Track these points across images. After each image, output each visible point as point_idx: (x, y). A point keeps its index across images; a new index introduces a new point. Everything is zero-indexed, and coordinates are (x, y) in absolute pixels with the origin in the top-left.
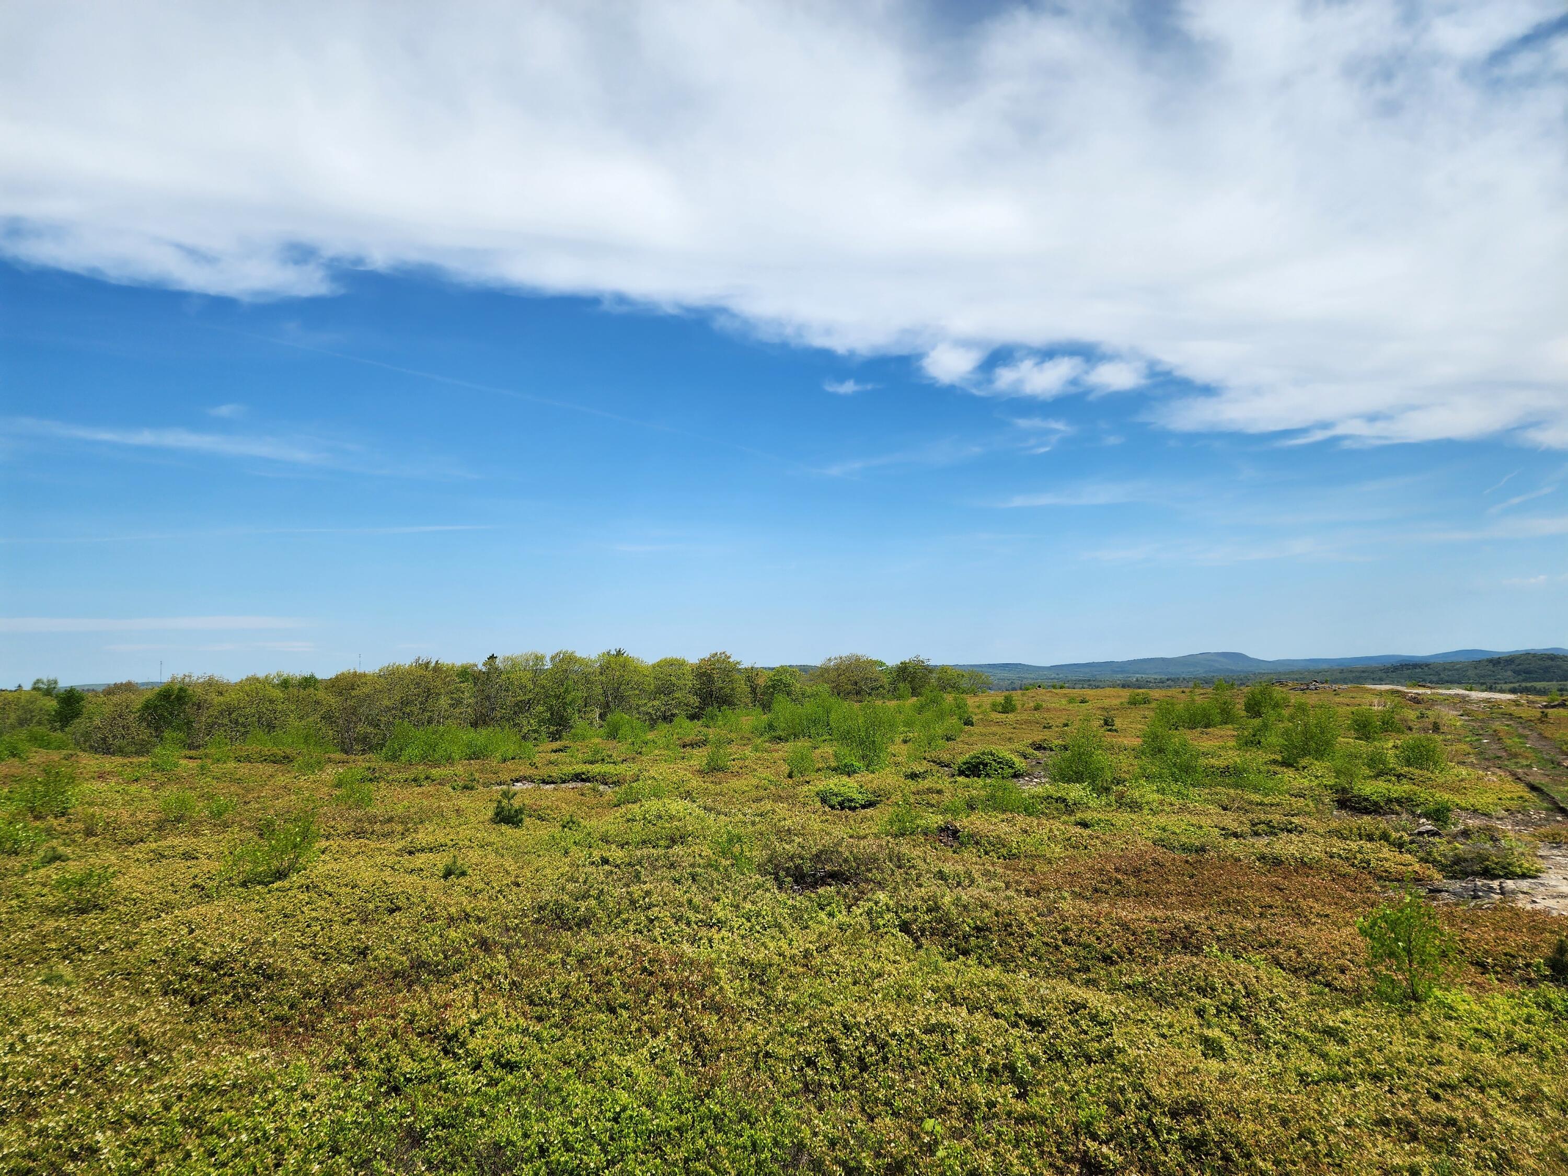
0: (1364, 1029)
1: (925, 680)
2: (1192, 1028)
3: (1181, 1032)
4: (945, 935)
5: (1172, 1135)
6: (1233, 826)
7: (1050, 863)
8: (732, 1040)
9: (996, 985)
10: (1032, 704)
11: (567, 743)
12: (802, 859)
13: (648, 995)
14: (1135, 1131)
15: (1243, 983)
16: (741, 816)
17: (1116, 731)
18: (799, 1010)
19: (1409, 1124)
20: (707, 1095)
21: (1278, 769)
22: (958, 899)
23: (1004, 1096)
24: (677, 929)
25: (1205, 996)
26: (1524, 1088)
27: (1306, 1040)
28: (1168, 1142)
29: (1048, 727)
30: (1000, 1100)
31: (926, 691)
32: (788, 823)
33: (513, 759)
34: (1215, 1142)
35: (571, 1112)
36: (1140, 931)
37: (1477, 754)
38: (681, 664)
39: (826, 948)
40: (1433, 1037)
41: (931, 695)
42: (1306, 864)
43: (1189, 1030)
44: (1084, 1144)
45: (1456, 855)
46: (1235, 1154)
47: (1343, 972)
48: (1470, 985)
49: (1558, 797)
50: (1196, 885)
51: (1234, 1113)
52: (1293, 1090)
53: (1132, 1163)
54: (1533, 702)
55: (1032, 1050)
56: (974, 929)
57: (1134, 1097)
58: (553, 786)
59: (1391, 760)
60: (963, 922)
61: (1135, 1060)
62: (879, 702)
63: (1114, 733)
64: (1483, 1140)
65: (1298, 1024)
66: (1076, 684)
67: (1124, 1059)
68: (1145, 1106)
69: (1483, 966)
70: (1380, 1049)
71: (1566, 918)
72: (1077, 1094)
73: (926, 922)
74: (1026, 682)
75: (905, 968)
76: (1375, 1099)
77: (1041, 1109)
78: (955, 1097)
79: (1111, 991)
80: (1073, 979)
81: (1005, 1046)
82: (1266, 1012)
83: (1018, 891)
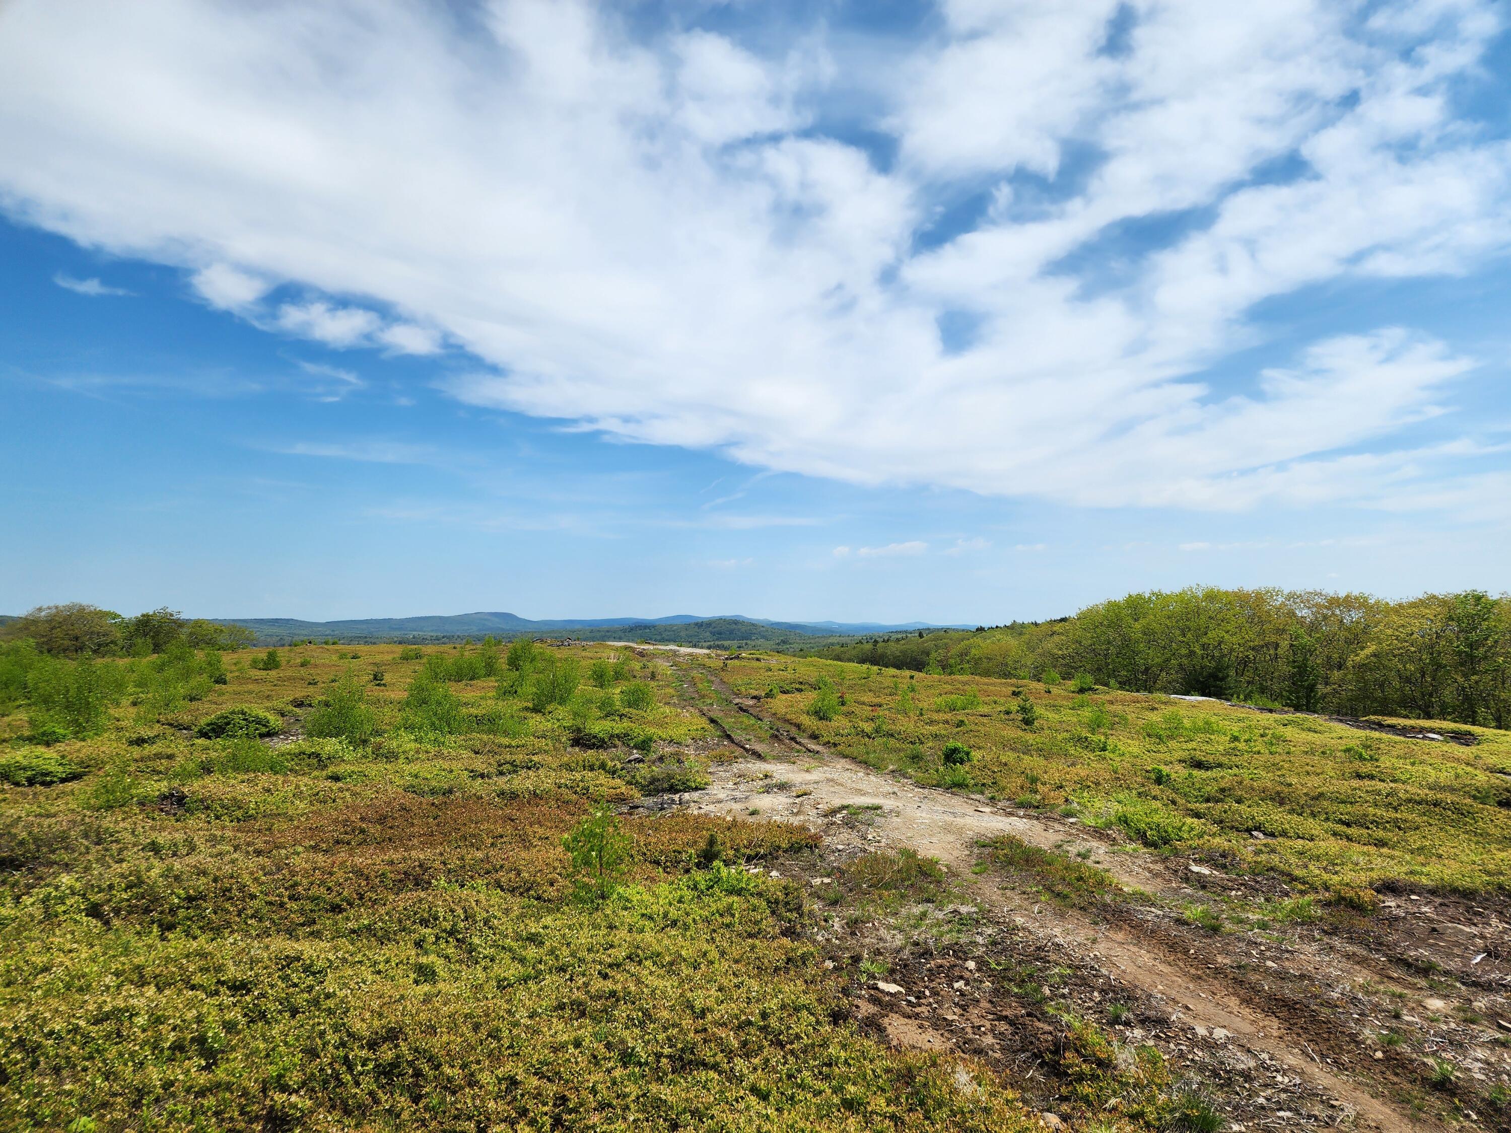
0: (559, 930)
1: (172, 634)
2: (408, 959)
3: (397, 965)
4: (147, 911)
5: (367, 1065)
6: (482, 768)
7: (291, 820)
9: (199, 955)
10: (299, 661)
14: (329, 1072)
15: (464, 908)
17: (384, 685)
19: (580, 1004)
21: (528, 714)
22: (170, 869)
23: (187, 1072)
25: (427, 926)
26: (670, 955)
27: (510, 950)
28: (361, 1074)
29: (313, 683)
30: (181, 1077)
31: (173, 648)
34: (408, 1062)
36: (373, 875)
37: (679, 696)
40: (611, 927)
41: (177, 652)
42: (537, 795)
43: (405, 962)
44: (272, 1099)
45: (652, 776)
46: (426, 1068)
47: (552, 885)
48: (646, 879)
49: (727, 727)
50: (438, 825)
51: (431, 1030)
52: (490, 996)
53: (320, 1105)
54: (719, 656)
55: (230, 1016)
56: (184, 899)
57: (332, 1038)
59: (618, 703)
60: (171, 894)
61: (342, 1001)
62: (107, 660)
63: (383, 688)
64: (634, 1003)
65: (506, 936)
66: (350, 641)
67: (331, 1003)
68: (343, 1044)
69: (658, 863)
70: (568, 945)
71: (719, 818)
72: (273, 1049)
73: (123, 900)
74: (296, 638)
75: (83, 956)
76: (557, 988)
77: (228, 1075)
78: (122, 1087)
79: (332, 939)
80: (293, 934)
81: (197, 1017)
82: (480, 931)
83: (248, 852)
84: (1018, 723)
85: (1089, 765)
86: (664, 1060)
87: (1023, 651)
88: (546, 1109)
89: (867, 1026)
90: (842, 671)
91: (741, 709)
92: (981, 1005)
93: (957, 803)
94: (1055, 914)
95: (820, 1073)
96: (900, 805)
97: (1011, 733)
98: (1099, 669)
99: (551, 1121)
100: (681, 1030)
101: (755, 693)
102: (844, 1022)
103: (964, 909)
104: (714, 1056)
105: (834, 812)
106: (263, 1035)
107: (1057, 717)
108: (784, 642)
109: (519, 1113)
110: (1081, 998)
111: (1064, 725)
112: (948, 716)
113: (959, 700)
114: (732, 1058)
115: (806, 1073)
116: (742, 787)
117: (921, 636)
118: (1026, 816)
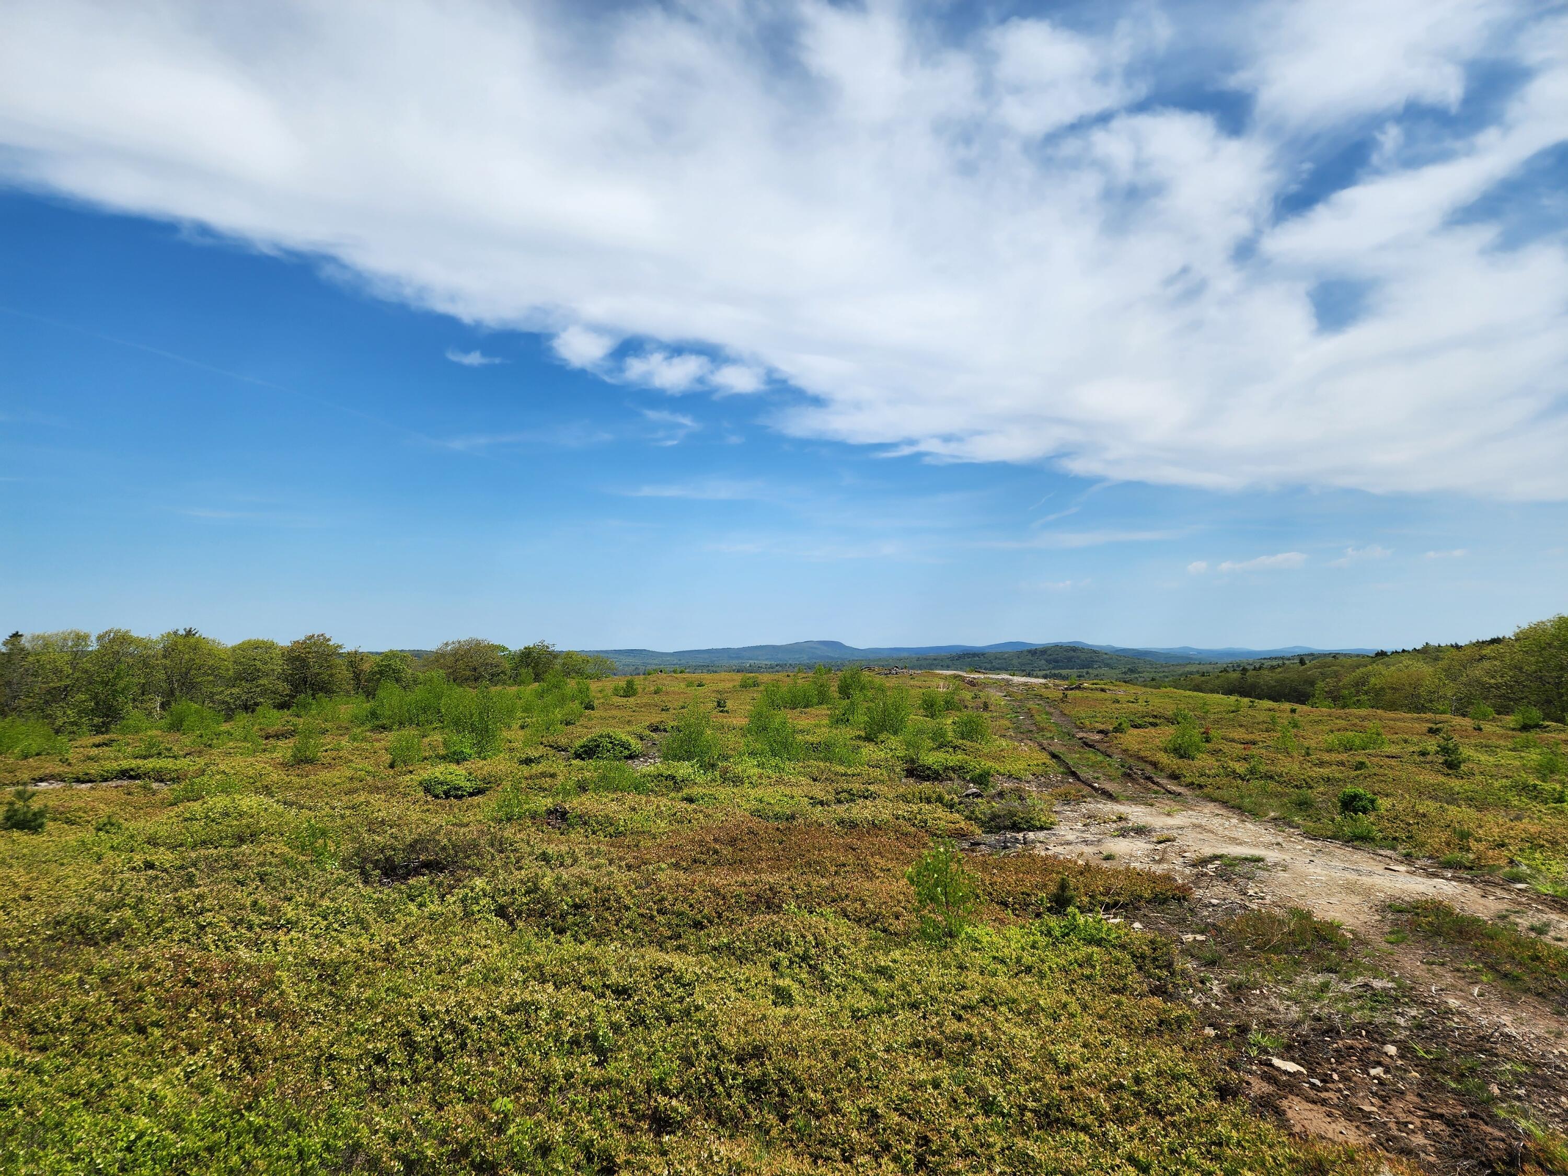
0: (909, 966)
1: (548, 665)
2: (766, 980)
3: (756, 985)
4: (542, 915)
5: (736, 1079)
6: (820, 795)
7: (654, 838)
8: (290, 1047)
9: (586, 958)
10: (652, 688)
11: (114, 736)
12: (394, 850)
13: (188, 1010)
14: (704, 1081)
15: (814, 935)
16: (327, 809)
17: (727, 712)
18: (372, 1005)
19: (936, 1044)
20: (249, 1108)
21: (861, 743)
22: (559, 878)
23: (583, 1066)
24: (235, 934)
25: (780, 950)
26: (1027, 1002)
27: (861, 981)
28: (732, 1087)
29: (666, 710)
30: (579, 1070)
31: (548, 676)
32: (382, 814)
33: (38, 754)
34: (773, 1081)
35: (71, 1149)
36: (729, 895)
37: (1014, 729)
38: (268, 647)
39: (412, 939)
40: (961, 967)
41: (554, 681)
42: (876, 826)
43: (763, 982)
44: (656, 1101)
45: (992, 812)
46: (790, 1090)
47: (897, 918)
48: (995, 921)
49: (1071, 763)
50: (784, 851)
51: (793, 1052)
52: (845, 1025)
53: (698, 1112)
54: (1058, 686)
55: (615, 1018)
56: (572, 907)
57: (704, 1049)
58: (90, 785)
59: (950, 734)
60: (561, 901)
61: (710, 1014)
62: (499, 688)
63: (726, 714)
64: (992, 1050)
65: (856, 967)
66: (695, 669)
67: (700, 1016)
68: (714, 1056)
69: (1005, 904)
70: (919, 981)
71: (1070, 861)
72: (654, 1054)
73: (523, 904)
74: (649, 668)
75: (495, 952)
76: (911, 1025)
77: (618, 1073)
78: (532, 1073)
79: (697, 954)
80: (663, 946)
81: (589, 1017)
82: (831, 959)
83: (620, 866)
84: (1440, 767)
85: (1540, 819)
86: (1029, 1114)
87: (1440, 679)
88: (908, 1147)
89: (1261, 1106)
90: (1205, 704)
91: (1086, 744)
92: (1408, 1098)
93: (1361, 858)
94: (1503, 999)
95: (1209, 1152)
96: (1287, 858)
97: (1429, 778)
98: (1549, 702)
99: (914, 1160)
100: (1045, 1085)
101: (1102, 727)
102: (1234, 1097)
103: (1377, 984)
104: (1084, 1116)
105: (1204, 862)
106: (644, 1040)
107: (1491, 759)
108: (1132, 671)
109: (882, 1148)
110: (1543, 1103)
111: (1502, 770)
112: (1344, 757)
113: (1356, 738)
114: (1103, 1122)
115: (1191, 1150)
116: (1093, 829)
117: (1302, 662)
118: (1453, 878)
